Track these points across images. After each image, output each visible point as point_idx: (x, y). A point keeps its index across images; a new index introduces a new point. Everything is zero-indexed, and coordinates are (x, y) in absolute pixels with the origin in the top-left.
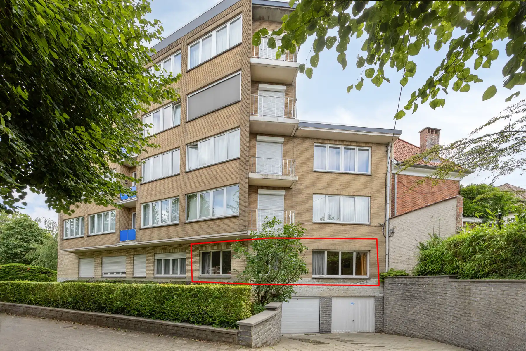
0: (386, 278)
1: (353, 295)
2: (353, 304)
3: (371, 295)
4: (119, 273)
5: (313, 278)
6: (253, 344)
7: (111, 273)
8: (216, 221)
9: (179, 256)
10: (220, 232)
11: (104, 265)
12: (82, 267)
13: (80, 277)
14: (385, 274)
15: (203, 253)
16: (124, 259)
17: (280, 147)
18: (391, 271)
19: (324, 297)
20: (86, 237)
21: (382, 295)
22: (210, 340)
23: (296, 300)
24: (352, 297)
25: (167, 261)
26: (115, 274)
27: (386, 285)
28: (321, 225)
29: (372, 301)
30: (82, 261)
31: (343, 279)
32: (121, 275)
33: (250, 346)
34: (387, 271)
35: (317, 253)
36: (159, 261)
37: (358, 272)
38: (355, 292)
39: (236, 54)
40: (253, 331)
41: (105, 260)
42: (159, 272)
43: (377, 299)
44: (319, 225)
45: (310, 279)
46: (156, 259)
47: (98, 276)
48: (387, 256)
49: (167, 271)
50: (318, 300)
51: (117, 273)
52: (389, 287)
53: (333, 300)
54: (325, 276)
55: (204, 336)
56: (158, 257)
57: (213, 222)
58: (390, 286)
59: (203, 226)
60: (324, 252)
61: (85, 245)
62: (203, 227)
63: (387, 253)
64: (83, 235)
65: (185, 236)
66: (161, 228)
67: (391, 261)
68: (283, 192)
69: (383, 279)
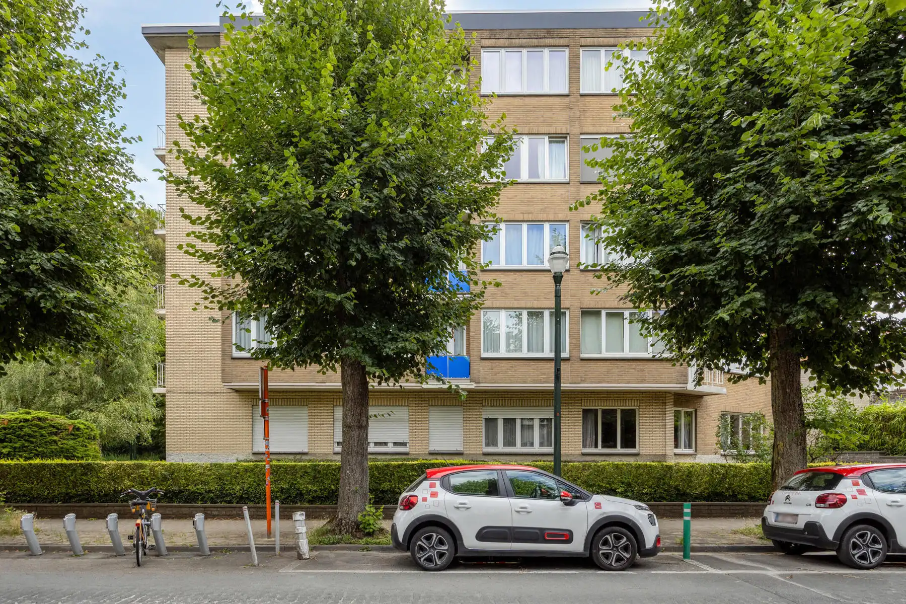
4: (386, 444)
9: (537, 414)
10: (645, 380)
15: (585, 411)
16: (402, 413)
25: (510, 423)
26: (390, 445)
32: (390, 448)
36: (491, 421)
42: (491, 440)
46: (484, 417)
47: (324, 449)
49: (510, 442)
51: (395, 444)
59: (615, 368)
60: (727, 415)
65: (583, 381)
66: (532, 363)
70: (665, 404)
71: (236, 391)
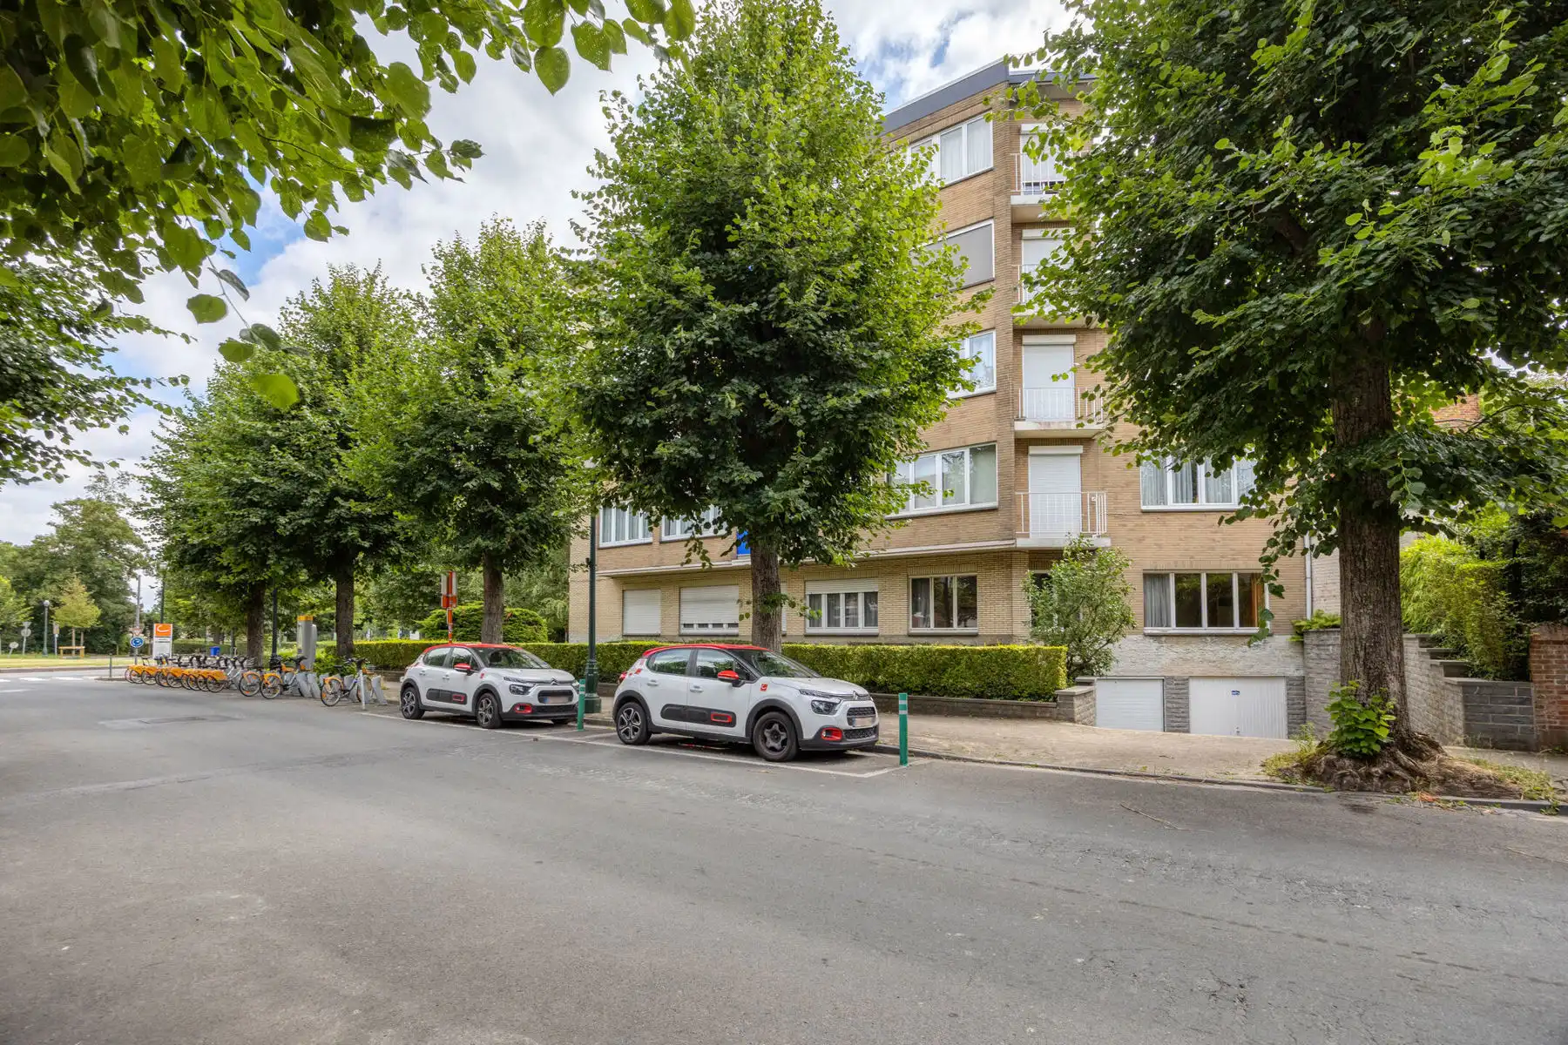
0: (1307, 632)
1: (1236, 673)
2: (1237, 693)
3: (1277, 672)
4: (720, 625)
5: (1146, 635)
6: (1077, 717)
7: (701, 625)
8: (952, 518)
9: (861, 587)
11: (683, 606)
12: (631, 610)
13: (626, 632)
14: (1303, 623)
15: (914, 580)
16: (733, 592)
17: (1069, 352)
18: (1318, 616)
19: (1172, 678)
20: (657, 543)
21: (1301, 673)
22: (1021, 717)
23: (1113, 683)
24: (1233, 677)
25: (833, 598)
26: (709, 626)
27: (1308, 648)
28: (1159, 516)
29: (1281, 688)
30: (628, 595)
31: (1211, 635)
32: (725, 630)
33: (1072, 720)
34: (1309, 617)
35: (1154, 578)
36: (815, 598)
37: (1246, 620)
38: (1240, 665)
39: (983, 187)
40: (1076, 702)
41: (687, 594)
42: (815, 622)
43: (1290, 682)
44: (1155, 516)
45: (1140, 637)
46: (808, 593)
47: (672, 631)
48: (1308, 581)
49: (833, 622)
50: (1159, 685)
51: (714, 625)
52: (1313, 653)
53: (1193, 684)
54: (1173, 629)
55: (1010, 712)
56: (813, 588)
57: (945, 520)
58: (1315, 650)
59: (923, 528)
60: (1168, 575)
61: (655, 562)
62: (924, 530)
63: (1308, 575)
64: (650, 540)
67: (1317, 593)
68: (1080, 449)
69: (1302, 635)
70: (1010, 566)
71: (613, 577)
